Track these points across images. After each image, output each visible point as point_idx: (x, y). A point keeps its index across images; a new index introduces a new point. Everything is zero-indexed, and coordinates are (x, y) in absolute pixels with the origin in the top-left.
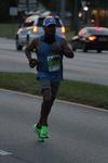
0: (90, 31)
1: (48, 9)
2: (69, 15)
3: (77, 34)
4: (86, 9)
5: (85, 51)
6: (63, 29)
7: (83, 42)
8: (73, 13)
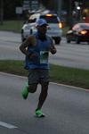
0: (82, 27)
1: (47, 8)
2: (65, 13)
3: (71, 29)
4: (79, 8)
5: (78, 43)
6: (60, 25)
7: (76, 35)
8: (68, 11)
